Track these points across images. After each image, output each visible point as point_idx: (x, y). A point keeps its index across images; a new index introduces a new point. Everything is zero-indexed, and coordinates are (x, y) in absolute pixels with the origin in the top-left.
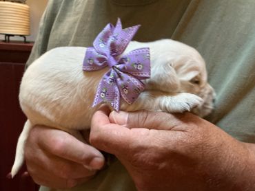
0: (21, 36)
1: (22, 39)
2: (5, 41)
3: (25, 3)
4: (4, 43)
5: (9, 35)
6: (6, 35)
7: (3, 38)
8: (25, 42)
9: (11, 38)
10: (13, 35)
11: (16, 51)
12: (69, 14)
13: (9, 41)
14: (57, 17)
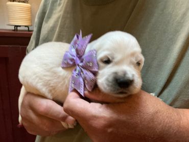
0: (26, 26)
1: (27, 29)
2: (15, 30)
3: (28, 3)
4: (14, 32)
5: (17, 26)
6: (15, 26)
7: (13, 28)
8: (29, 30)
9: (19, 28)
10: (20, 26)
11: (22, 37)
12: (54, 12)
13: (17, 30)
14: (46, 14)
